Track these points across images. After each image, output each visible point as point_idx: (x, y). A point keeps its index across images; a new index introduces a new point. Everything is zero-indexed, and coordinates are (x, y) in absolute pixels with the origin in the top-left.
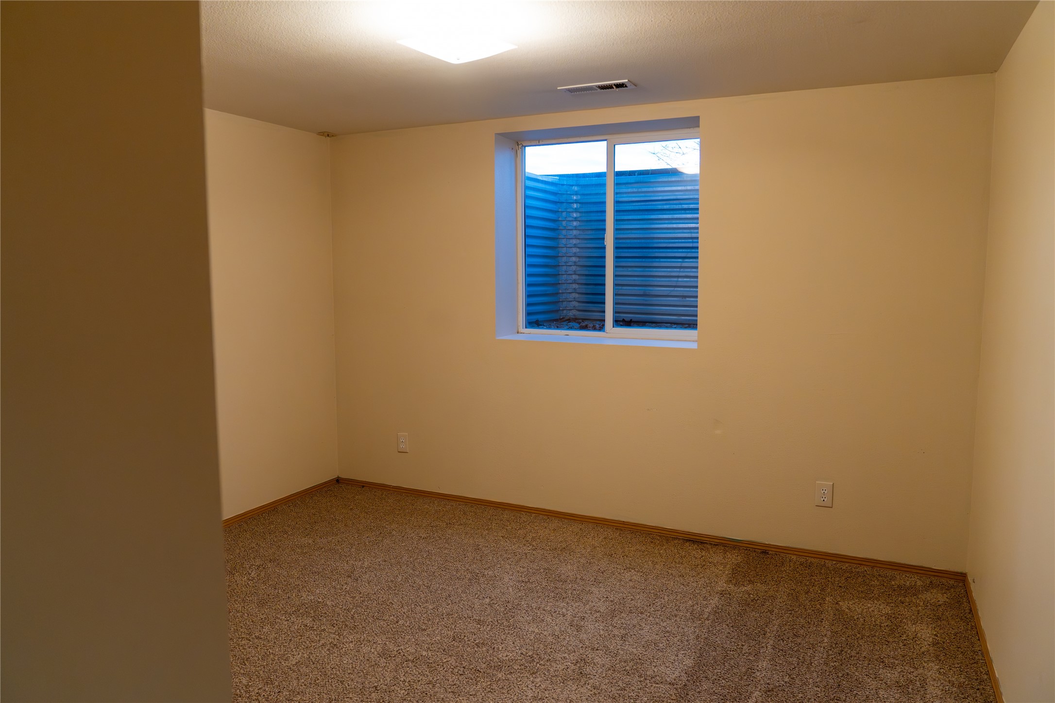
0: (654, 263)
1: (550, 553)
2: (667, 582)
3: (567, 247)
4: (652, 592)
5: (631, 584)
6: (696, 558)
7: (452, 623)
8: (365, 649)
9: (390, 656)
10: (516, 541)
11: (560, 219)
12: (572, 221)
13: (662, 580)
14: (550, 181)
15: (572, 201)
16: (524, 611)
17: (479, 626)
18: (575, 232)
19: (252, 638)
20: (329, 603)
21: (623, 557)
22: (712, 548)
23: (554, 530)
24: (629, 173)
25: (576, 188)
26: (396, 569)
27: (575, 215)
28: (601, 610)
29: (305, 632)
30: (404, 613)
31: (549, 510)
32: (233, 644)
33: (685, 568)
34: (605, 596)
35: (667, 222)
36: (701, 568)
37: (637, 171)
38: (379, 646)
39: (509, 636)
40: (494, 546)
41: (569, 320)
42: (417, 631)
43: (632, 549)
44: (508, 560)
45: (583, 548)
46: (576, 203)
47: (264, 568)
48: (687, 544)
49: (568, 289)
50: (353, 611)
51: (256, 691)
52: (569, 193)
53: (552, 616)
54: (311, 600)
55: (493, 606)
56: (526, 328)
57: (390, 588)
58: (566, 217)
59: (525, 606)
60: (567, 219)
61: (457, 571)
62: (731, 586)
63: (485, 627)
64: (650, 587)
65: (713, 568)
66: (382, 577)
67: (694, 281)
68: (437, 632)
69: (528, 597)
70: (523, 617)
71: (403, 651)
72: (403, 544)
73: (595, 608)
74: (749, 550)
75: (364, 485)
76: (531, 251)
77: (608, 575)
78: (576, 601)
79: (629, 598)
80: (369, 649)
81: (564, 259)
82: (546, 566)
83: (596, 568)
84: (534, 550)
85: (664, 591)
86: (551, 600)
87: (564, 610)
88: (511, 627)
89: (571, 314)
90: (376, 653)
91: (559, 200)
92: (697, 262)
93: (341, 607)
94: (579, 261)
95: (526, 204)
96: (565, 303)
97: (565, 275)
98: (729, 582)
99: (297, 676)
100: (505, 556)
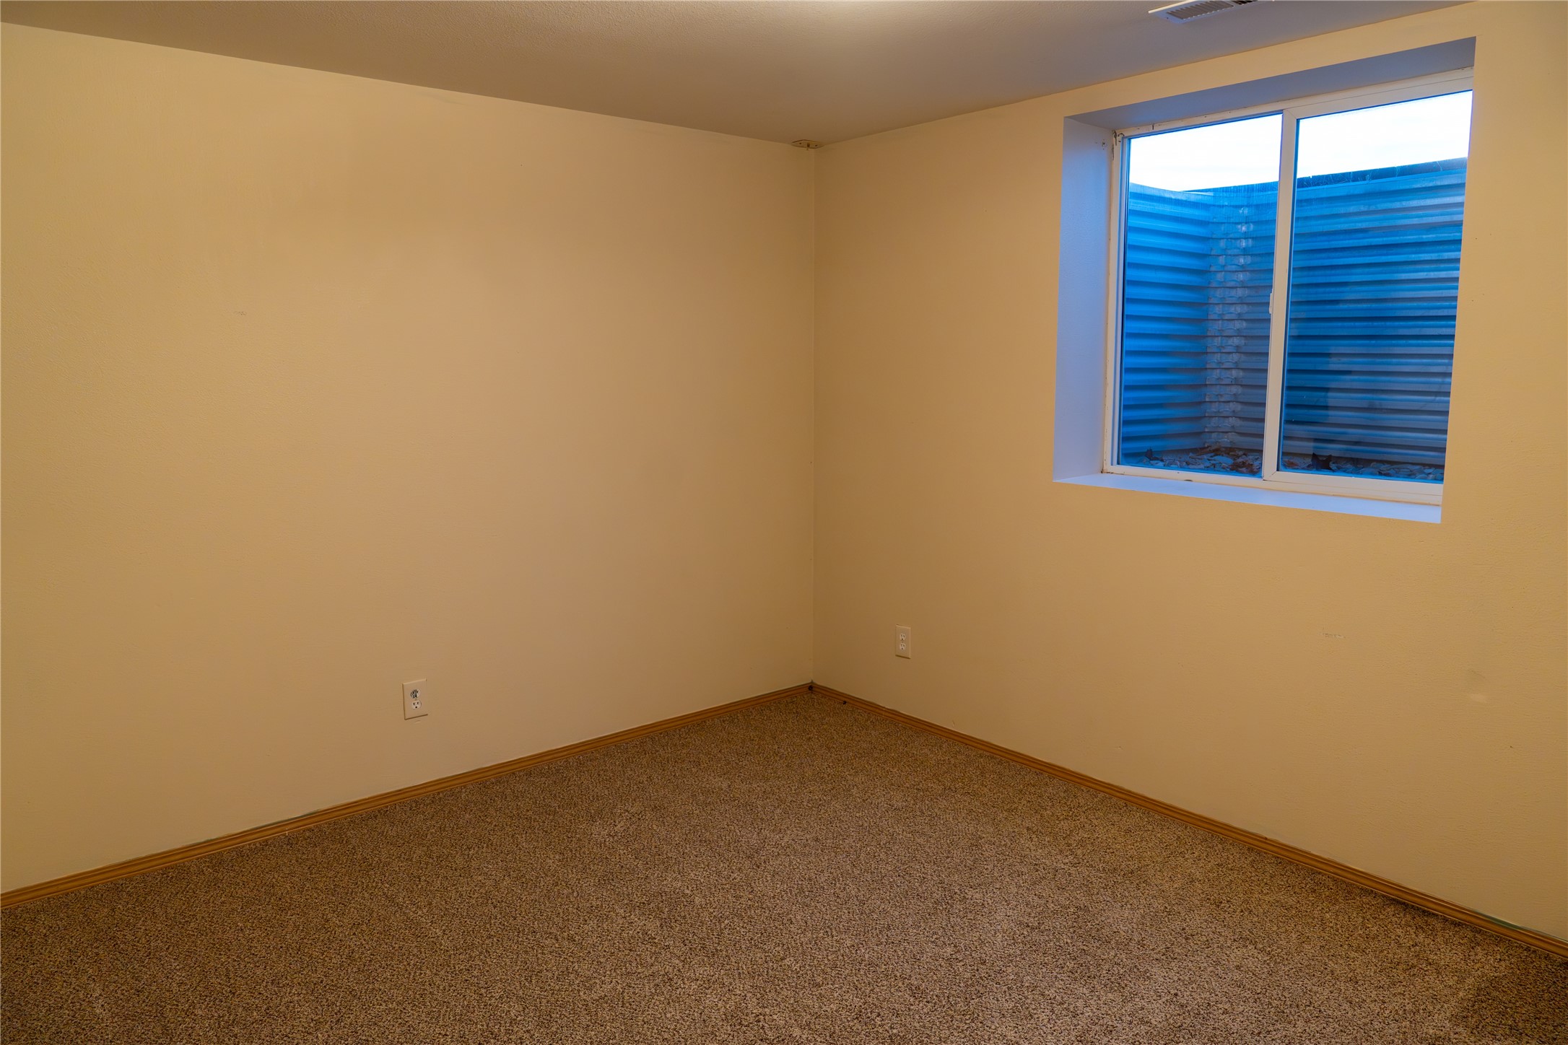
0: (1395, 348)
1: (1101, 878)
2: (1315, 989)
3: (1223, 320)
4: (1275, 1003)
5: (1237, 976)
6: (1400, 946)
7: (869, 983)
8: (710, 999)
9: (740, 1024)
10: (1048, 842)
11: (1213, 269)
12: (1236, 271)
13: (1306, 981)
14: (1192, 200)
15: (1237, 236)
16: (1005, 988)
17: (912, 999)
18: (1240, 292)
19: (563, 938)
20: (697, 900)
21: (1242, 911)
22: (1444, 929)
23: (1128, 831)
24: (1354, 177)
25: (1246, 211)
26: (826, 858)
27: (1242, 261)
28: (1153, 1021)
29: (640, 944)
30: (802, 944)
31: (1130, 792)
32: (533, 940)
33: (1367, 964)
34: (1173, 992)
35: (1427, 266)
36: (1405, 971)
37: (1371, 170)
38: (733, 997)
39: (956, 1034)
40: (1005, 845)
41: (1217, 452)
42: (806, 985)
43: (1267, 898)
44: (1019, 876)
45: (1167, 879)
46: (1245, 238)
47: (639, 819)
48: (1390, 910)
49: (1221, 395)
50: (726, 922)
51: (520, 1034)
52: (1232, 220)
53: (1052, 1011)
54: (676, 889)
55: (954, 962)
56: (1118, 463)
57: (801, 891)
58: (1224, 266)
59: (1012, 977)
60: (1226, 269)
61: (923, 880)
62: (1460, 1029)
63: (921, 1005)
64: (1275, 992)
65: (1431, 978)
66: (798, 868)
67: (1443, 383)
68: (836, 995)
69: (1024, 959)
70: (998, 1000)
71: (767, 1017)
72: (858, 815)
73: (1141, 1014)
74: (1534, 952)
75: (846, 701)
76: (1132, 326)
77: (1196, 947)
78: (1111, 988)
79: (1220, 1006)
80: (716, 1000)
81: (1217, 341)
82: (1084, 900)
83: (1177, 925)
84: (1074, 865)
85: (1302, 1008)
86: (1064, 977)
87: (1080, 1003)
88: (967, 1017)
89: (1226, 440)
90: (723, 1009)
91: (1213, 233)
92: (1452, 346)
93: (712, 911)
94: (1245, 345)
95: (1129, 242)
96: (1214, 421)
97: (1218, 371)
98: (1457, 1019)
99: (589, 1023)
100: (1018, 867)
